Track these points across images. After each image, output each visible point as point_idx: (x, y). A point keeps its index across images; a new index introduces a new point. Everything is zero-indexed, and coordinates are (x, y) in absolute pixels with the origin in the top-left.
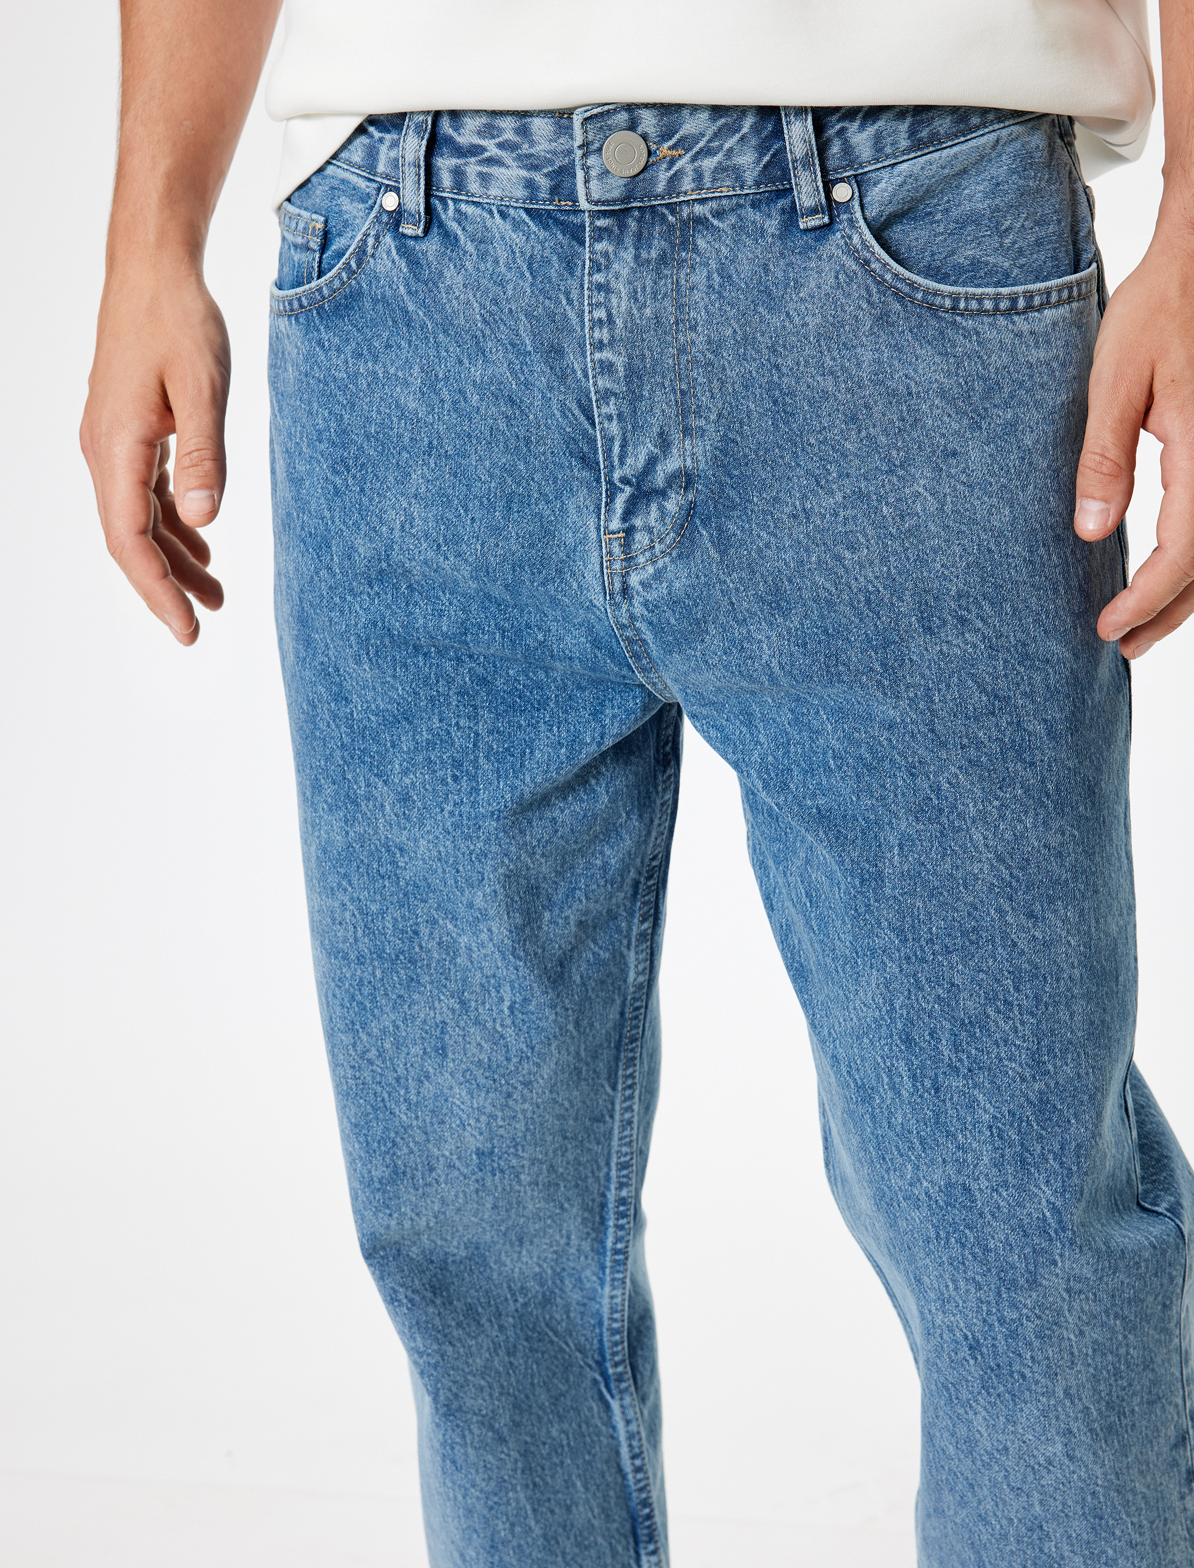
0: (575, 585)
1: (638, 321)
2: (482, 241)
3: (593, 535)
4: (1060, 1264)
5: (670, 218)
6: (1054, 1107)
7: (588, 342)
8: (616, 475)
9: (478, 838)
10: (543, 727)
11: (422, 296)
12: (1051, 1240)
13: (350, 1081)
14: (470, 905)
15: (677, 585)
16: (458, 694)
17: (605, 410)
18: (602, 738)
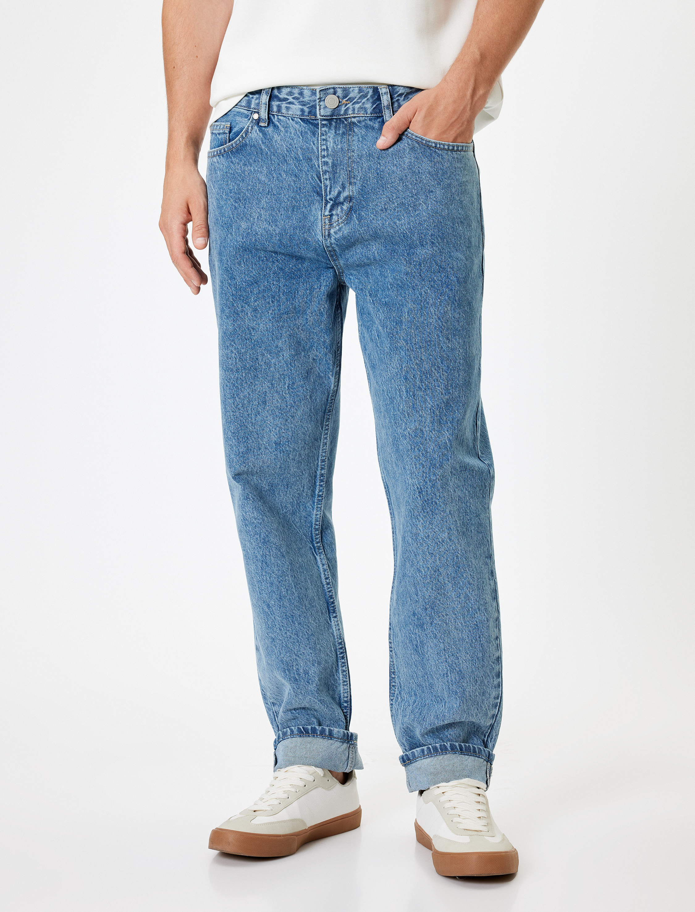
0: (314, 234)
1: (336, 149)
2: (286, 127)
3: (320, 217)
4: (450, 461)
5: (345, 122)
6: (451, 405)
7: (320, 156)
8: (328, 198)
9: (281, 321)
10: (301, 284)
11: (267, 144)
12: (448, 451)
13: (231, 417)
14: (277, 346)
15: (345, 232)
16: (273, 273)
17: (325, 177)
18: (320, 287)
